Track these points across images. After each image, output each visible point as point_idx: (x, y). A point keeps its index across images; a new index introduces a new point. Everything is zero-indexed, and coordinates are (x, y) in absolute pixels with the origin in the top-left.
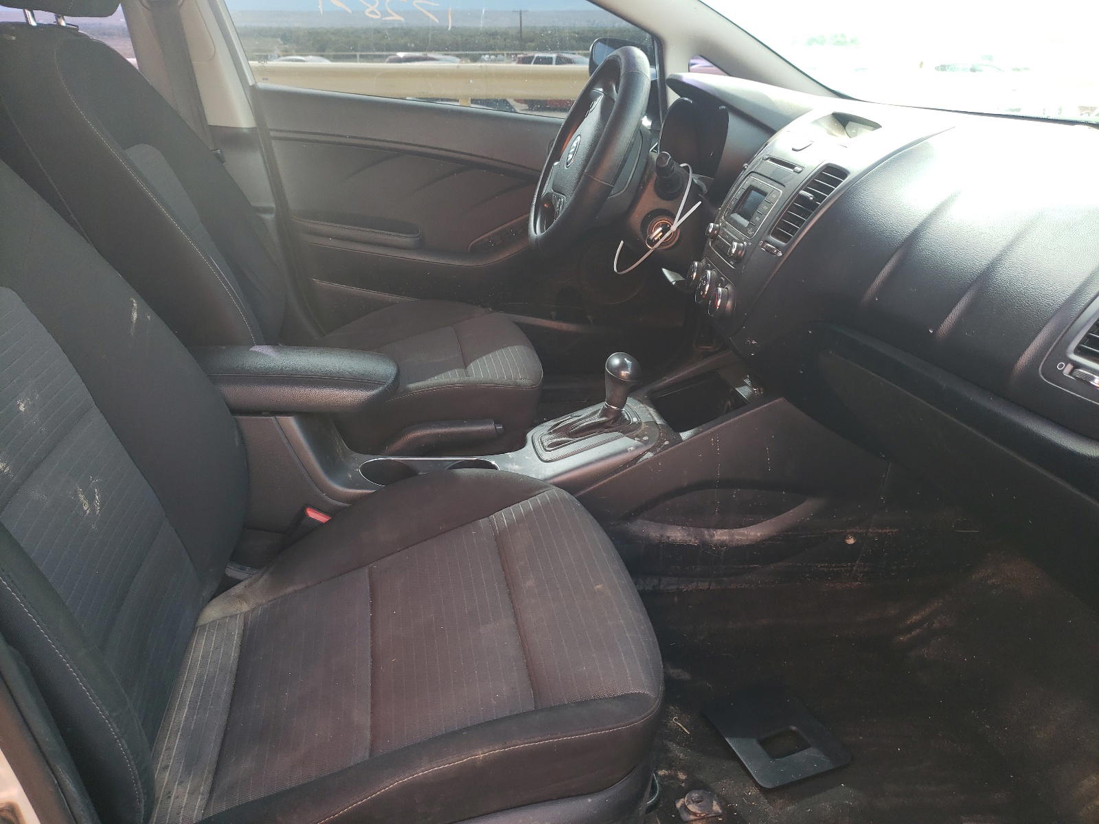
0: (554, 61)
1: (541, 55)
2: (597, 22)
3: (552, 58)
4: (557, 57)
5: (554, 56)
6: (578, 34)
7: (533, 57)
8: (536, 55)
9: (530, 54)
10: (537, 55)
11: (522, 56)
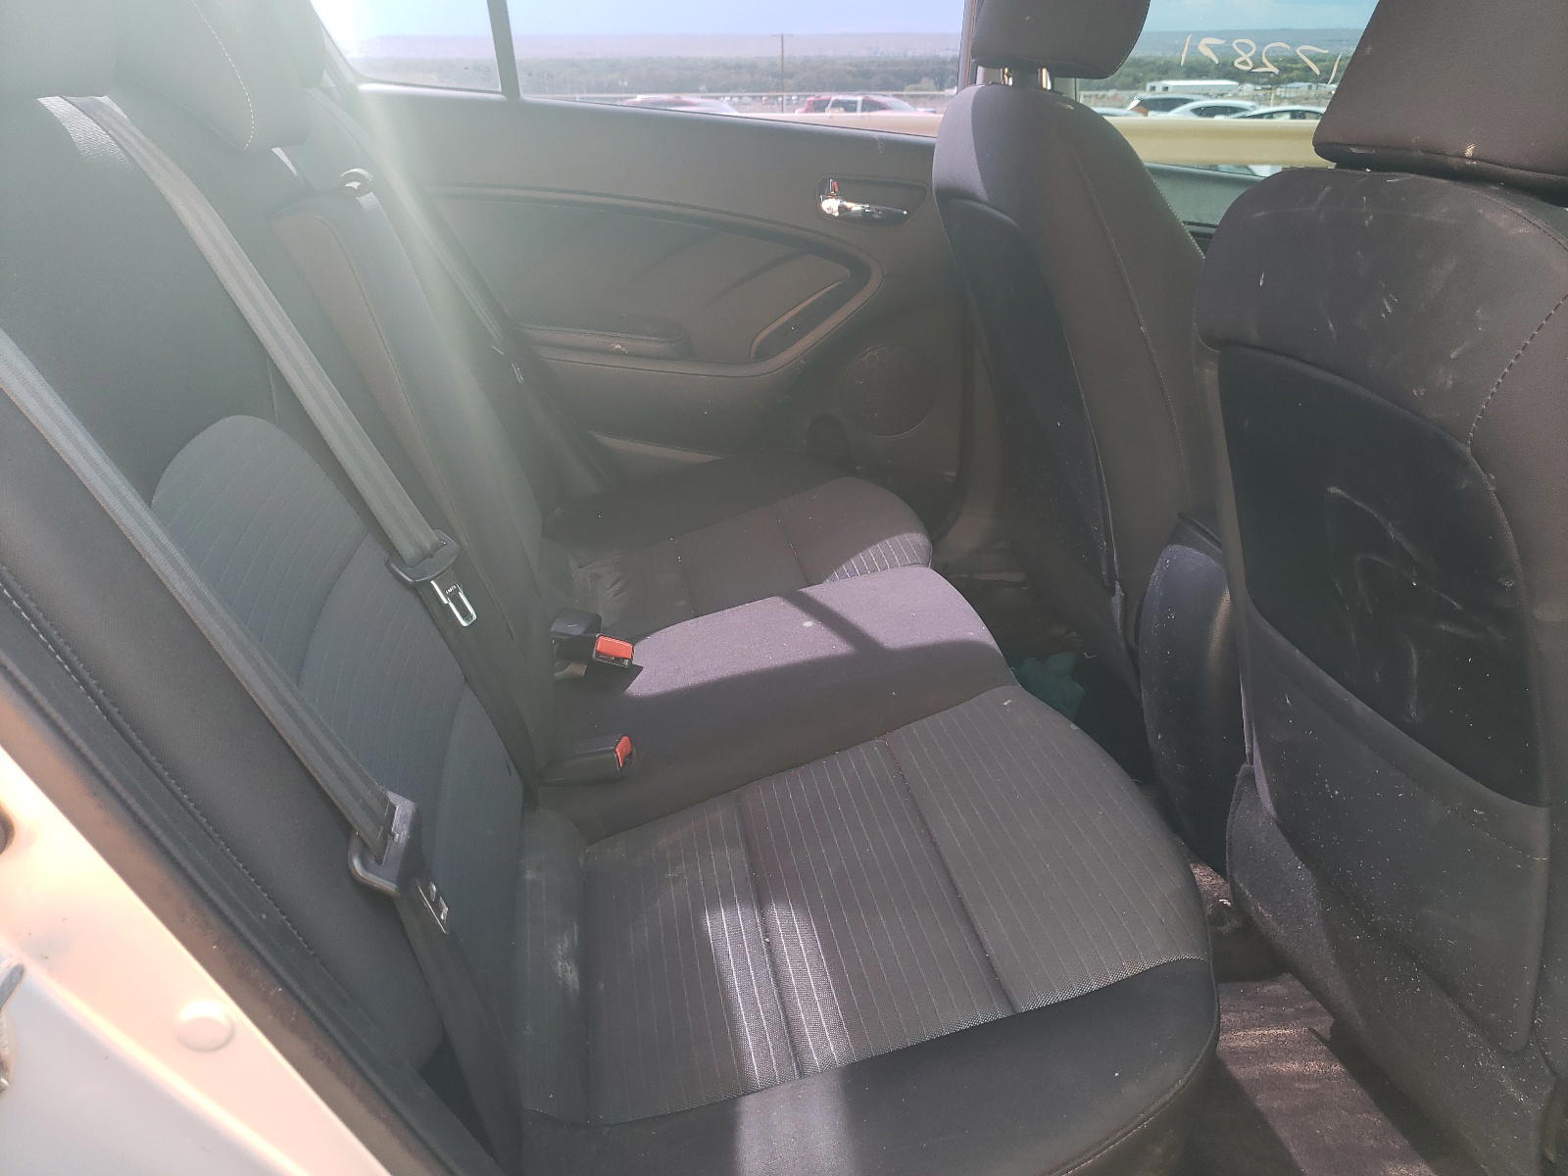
0: (859, 107)
1: (840, 97)
2: (881, 50)
3: (855, 102)
4: (864, 101)
5: (859, 99)
6: (856, 66)
7: (828, 101)
8: (833, 98)
9: (824, 96)
10: (835, 97)
11: (813, 98)
